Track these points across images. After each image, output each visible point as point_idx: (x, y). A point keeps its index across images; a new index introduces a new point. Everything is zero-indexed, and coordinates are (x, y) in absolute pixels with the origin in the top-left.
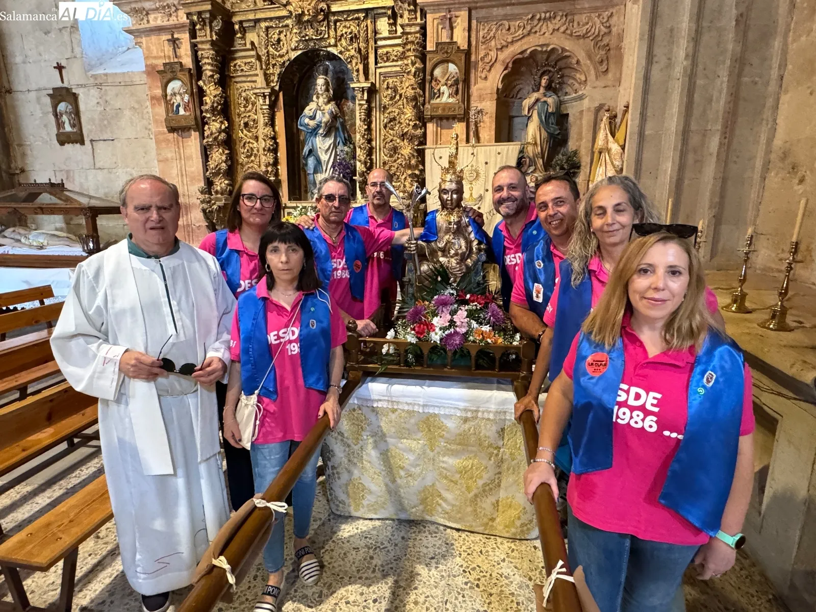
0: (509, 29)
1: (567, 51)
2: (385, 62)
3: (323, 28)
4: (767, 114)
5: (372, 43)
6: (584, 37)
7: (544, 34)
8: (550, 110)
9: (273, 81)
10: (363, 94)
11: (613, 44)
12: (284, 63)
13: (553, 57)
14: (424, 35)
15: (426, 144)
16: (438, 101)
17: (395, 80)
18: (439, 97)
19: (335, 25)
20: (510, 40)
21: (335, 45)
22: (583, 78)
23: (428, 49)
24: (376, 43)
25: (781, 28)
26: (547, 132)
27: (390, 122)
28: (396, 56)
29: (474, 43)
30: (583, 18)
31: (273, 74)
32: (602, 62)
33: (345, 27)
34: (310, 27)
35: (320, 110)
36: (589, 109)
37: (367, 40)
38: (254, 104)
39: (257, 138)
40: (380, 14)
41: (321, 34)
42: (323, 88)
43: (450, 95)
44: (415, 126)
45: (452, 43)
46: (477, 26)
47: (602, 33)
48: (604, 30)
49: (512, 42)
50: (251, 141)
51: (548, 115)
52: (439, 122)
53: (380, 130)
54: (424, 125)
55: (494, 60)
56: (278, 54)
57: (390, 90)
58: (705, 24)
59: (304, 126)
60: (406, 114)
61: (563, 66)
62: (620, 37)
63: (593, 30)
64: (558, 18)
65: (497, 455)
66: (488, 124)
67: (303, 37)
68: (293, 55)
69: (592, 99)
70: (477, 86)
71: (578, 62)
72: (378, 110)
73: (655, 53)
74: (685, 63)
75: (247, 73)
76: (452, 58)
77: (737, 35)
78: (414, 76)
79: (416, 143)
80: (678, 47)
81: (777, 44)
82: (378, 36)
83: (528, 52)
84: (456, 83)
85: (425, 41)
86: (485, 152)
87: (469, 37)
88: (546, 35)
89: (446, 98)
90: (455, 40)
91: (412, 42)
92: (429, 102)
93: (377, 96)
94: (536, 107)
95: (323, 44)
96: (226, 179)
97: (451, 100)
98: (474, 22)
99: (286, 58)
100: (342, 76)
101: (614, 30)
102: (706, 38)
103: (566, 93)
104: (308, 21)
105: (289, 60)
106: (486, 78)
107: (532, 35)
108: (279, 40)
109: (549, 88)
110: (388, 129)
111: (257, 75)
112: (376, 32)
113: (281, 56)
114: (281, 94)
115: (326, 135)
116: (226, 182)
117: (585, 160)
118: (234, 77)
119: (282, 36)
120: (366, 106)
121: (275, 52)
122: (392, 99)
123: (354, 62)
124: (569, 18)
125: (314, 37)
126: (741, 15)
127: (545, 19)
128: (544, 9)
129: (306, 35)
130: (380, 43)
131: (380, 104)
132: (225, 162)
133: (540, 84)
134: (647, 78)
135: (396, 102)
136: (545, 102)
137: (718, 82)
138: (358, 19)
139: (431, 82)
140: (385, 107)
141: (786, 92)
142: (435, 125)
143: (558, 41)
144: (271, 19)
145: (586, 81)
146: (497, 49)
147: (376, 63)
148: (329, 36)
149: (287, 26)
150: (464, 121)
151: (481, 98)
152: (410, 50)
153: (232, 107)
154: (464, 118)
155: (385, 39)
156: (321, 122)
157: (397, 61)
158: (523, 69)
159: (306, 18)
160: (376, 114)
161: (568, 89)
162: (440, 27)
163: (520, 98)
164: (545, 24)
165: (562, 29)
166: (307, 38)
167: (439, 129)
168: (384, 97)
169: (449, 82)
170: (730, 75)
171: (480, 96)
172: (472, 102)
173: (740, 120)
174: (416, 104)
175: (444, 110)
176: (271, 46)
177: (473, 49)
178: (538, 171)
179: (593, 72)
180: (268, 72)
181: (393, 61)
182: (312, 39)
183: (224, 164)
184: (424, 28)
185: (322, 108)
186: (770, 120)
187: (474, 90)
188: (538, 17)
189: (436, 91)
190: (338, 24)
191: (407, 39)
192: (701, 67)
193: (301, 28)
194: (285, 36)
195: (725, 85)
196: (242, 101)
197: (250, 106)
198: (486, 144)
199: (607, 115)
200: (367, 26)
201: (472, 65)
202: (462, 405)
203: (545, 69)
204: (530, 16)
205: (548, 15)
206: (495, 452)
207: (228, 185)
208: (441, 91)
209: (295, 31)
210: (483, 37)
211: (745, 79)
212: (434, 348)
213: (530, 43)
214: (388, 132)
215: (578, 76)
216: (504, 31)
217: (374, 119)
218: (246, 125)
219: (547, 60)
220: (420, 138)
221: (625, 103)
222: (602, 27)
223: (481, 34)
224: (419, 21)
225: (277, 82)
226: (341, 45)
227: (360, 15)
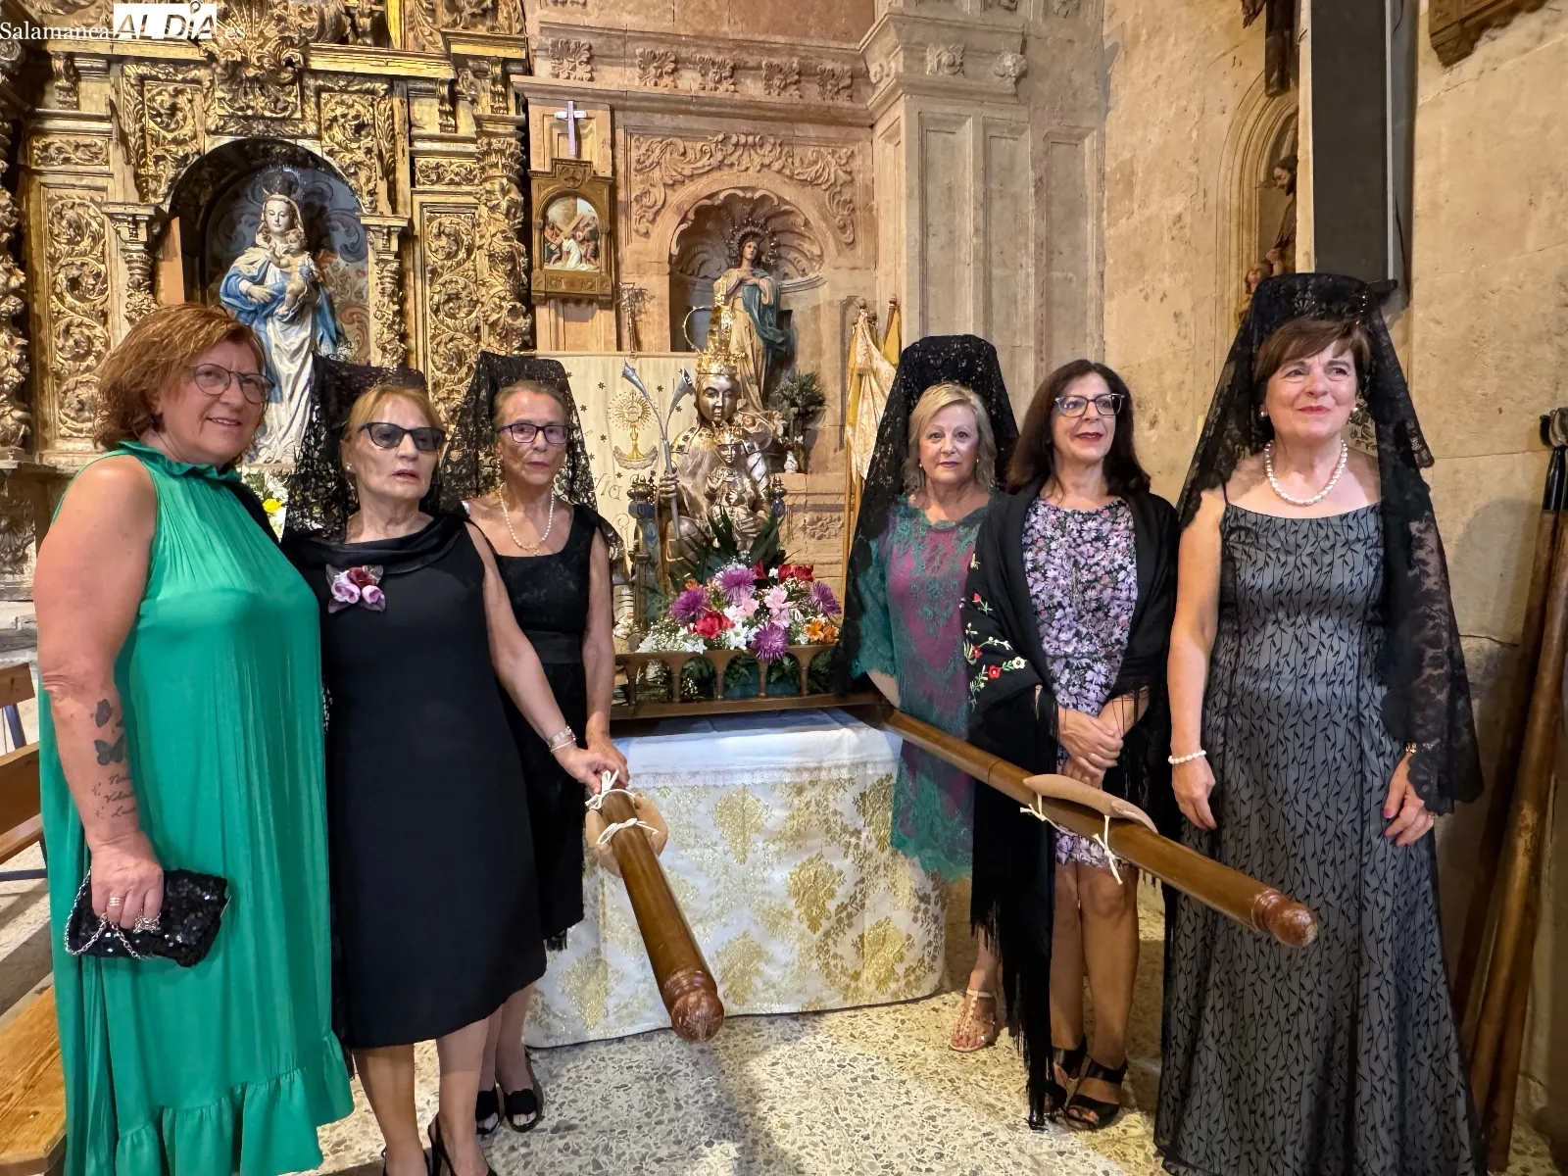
0: (684, 154)
1: (787, 203)
2: (433, 183)
3: (292, 99)
4: (1091, 325)
5: (402, 143)
6: (812, 183)
7: (747, 169)
8: (765, 301)
9: (155, 193)
10: (389, 240)
11: (859, 201)
12: (186, 157)
13: (761, 211)
14: (525, 142)
15: (534, 347)
16: (558, 266)
17: (456, 220)
18: (560, 258)
19: (318, 96)
20: (687, 172)
21: (319, 137)
22: (817, 251)
23: (534, 167)
24: (411, 145)
25: (1092, 205)
26: (764, 339)
27: (448, 301)
28: (457, 174)
29: (621, 169)
30: (810, 154)
31: (157, 178)
32: (843, 228)
33: (342, 103)
34: (257, 92)
35: (278, 265)
36: (831, 303)
37: (393, 136)
38: (97, 238)
39: (104, 317)
40: (420, 90)
41: (285, 109)
42: (284, 220)
43: (583, 258)
44: (513, 311)
45: (579, 162)
46: (626, 139)
47: (840, 182)
48: (843, 177)
49: (691, 177)
50: (86, 320)
51: (764, 309)
52: (561, 307)
53: (424, 316)
54: (530, 310)
55: (660, 203)
56: (170, 136)
57: (443, 237)
58: (994, 186)
59: (236, 297)
60: (492, 286)
61: (780, 228)
62: (869, 192)
63: (826, 174)
64: (768, 147)
65: (857, 846)
66: (656, 317)
67: (241, 109)
68: (209, 144)
69: (834, 289)
70: (630, 247)
71: (807, 223)
72: (419, 275)
73: (930, 221)
74: (975, 240)
75: (80, 168)
76: (584, 189)
77: (1038, 207)
78: (507, 215)
79: (516, 344)
80: (962, 214)
81: (1090, 226)
82: (415, 131)
83: (722, 196)
84: (594, 235)
85: (527, 151)
86: (657, 367)
87: (614, 157)
88: (750, 171)
89: (574, 260)
90: (585, 157)
91: (501, 152)
92: (541, 267)
93: (417, 249)
94: (740, 294)
95: (289, 129)
96: (16, 408)
97: (585, 267)
98: (620, 134)
99: (190, 148)
100: (318, 203)
101: (859, 178)
102: (997, 205)
103: (786, 274)
104: (256, 79)
105: (198, 152)
106: (647, 234)
107: (726, 170)
108: (174, 109)
109: (756, 262)
110: (441, 316)
111: (110, 175)
112: (411, 124)
113: (176, 141)
114: (176, 224)
115: (294, 317)
116: (18, 414)
117: (831, 390)
118: (40, 173)
119: (182, 101)
120: (396, 265)
121: (163, 132)
122: (449, 256)
123: (363, 175)
124: (786, 149)
125: (267, 114)
126: (1040, 179)
127: (745, 145)
128: (744, 128)
129: (249, 107)
130: (419, 145)
131: (424, 265)
132: (17, 366)
133: (741, 255)
134: (923, 259)
135: (459, 264)
136: (756, 286)
137: (1022, 274)
138: (373, 92)
139: (542, 230)
140: (434, 272)
141: (1111, 296)
142: (553, 311)
143: (770, 185)
144: (154, 61)
145: (821, 256)
146: (665, 185)
147: (413, 183)
148: (303, 116)
149: (198, 82)
150: (610, 309)
151: (640, 269)
152: (496, 165)
153: (34, 241)
154: (611, 302)
155: (431, 138)
156: (282, 291)
157: (458, 184)
158: (709, 225)
159: (251, 72)
160: (415, 284)
161: (788, 268)
162: (556, 131)
163: (705, 277)
164: (746, 154)
165: (776, 166)
166: (250, 112)
167: (561, 320)
168: (433, 249)
169: (579, 233)
170: (1036, 266)
171: (639, 265)
172: (623, 275)
173: (1056, 334)
174: (514, 267)
175: (571, 283)
176: (152, 117)
177: (621, 180)
178: (751, 408)
179: (831, 241)
180: (142, 171)
181: (452, 182)
182: (263, 117)
183: (13, 370)
184: (524, 129)
185: (283, 262)
186: (1096, 336)
187: (628, 252)
188: (734, 139)
189: (553, 247)
190: (324, 95)
191: (489, 144)
192: (995, 249)
193: (235, 91)
194: (190, 101)
195: (1032, 280)
196: (61, 228)
197: (86, 243)
198: (653, 353)
199: (864, 314)
200: (391, 109)
201: (620, 208)
202: (792, 761)
203: (748, 229)
204: (721, 137)
205: (750, 139)
206: (853, 840)
207: (20, 420)
208: (564, 249)
209: (219, 94)
210: (638, 161)
211: (1056, 274)
212: (736, 659)
213: (724, 182)
214: (442, 322)
215: (806, 246)
216: (675, 155)
217: (411, 293)
218: (74, 284)
219: (751, 214)
220: (523, 334)
221: (890, 297)
222: (840, 172)
223: (634, 155)
224: (512, 113)
225: (166, 196)
226: (332, 139)
227: (378, 85)
